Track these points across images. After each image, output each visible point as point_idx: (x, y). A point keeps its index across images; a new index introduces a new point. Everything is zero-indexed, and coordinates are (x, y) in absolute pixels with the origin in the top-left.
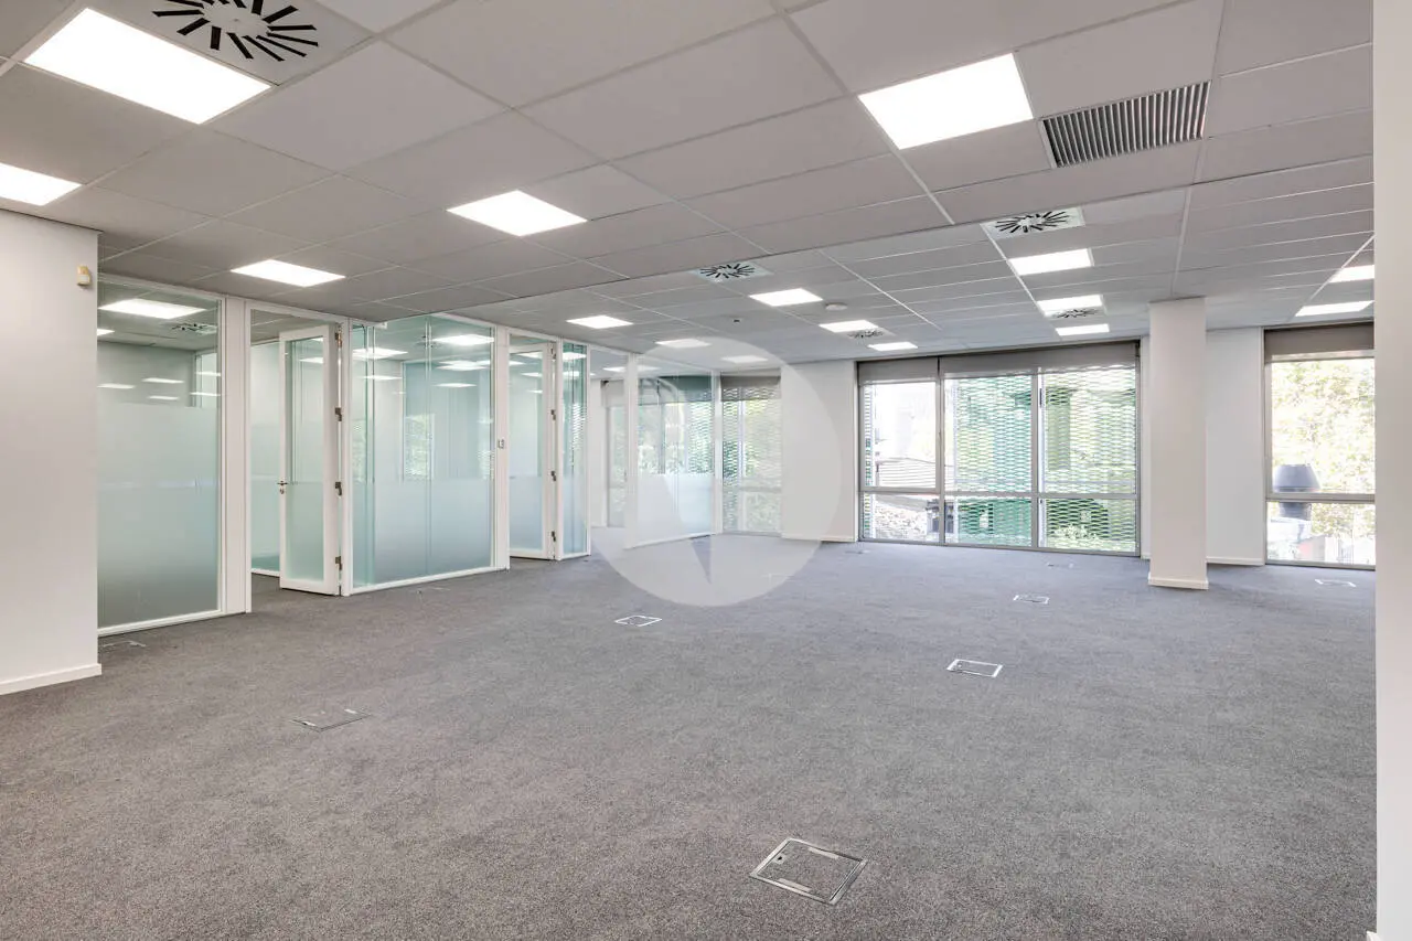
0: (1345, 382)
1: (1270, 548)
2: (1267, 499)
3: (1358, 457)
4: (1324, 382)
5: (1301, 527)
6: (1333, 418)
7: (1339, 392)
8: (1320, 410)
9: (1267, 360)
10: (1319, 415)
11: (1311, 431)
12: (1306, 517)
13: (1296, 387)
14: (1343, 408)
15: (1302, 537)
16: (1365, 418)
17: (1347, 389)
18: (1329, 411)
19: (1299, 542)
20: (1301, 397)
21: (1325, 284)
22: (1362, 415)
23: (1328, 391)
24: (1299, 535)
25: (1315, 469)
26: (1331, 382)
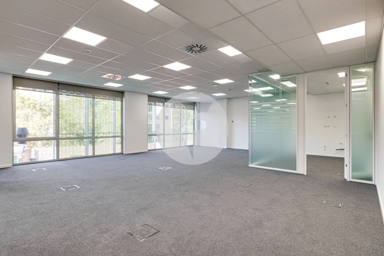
0: (36, 104)
1: (15, 155)
2: (14, 141)
3: (40, 126)
4: (30, 104)
5: (24, 147)
6: (33, 115)
7: (34, 107)
8: (29, 112)
9: (14, 88)
10: (29, 113)
11: (27, 118)
12: (26, 144)
13: (23, 105)
14: (35, 112)
15: (25, 150)
16: (41, 115)
17: (36, 107)
18: (32, 112)
19: (24, 151)
20: (24, 108)
21: (38, 59)
22: (41, 114)
23: (31, 107)
24: (24, 149)
25: (28, 129)
26: (32, 105)
